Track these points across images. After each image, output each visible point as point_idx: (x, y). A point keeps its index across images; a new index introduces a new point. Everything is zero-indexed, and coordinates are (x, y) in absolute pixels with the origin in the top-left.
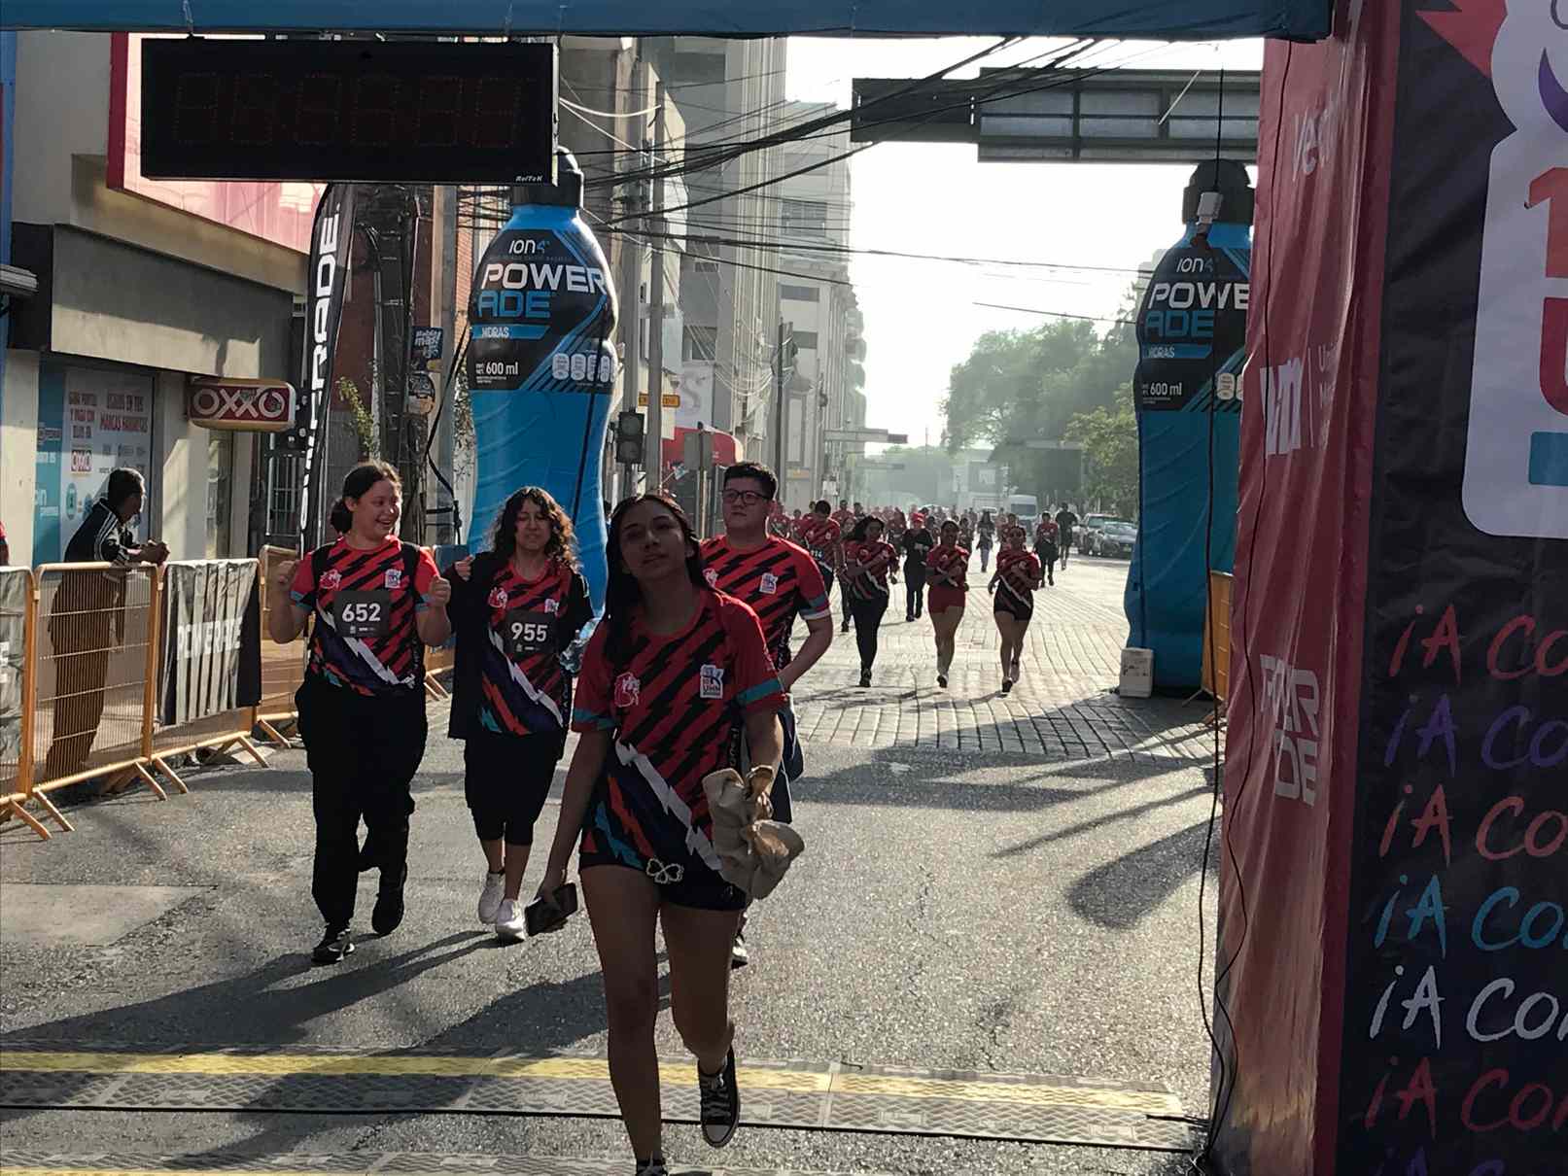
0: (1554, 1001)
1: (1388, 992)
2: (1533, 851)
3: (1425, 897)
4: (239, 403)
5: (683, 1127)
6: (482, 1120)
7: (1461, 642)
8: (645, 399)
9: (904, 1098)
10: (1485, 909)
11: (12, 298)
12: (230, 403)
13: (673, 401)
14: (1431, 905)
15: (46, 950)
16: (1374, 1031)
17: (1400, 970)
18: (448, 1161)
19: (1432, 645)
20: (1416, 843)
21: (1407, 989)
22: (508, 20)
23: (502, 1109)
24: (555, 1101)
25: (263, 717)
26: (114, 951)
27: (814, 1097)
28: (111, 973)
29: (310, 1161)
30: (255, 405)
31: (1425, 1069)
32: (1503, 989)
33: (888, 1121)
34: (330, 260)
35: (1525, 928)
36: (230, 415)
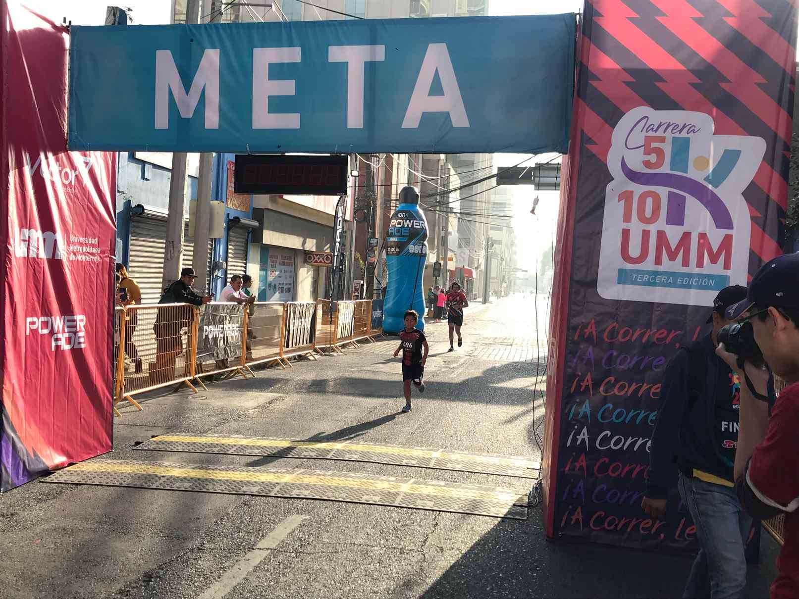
0: (623, 438)
1: (572, 434)
2: (617, 393)
3: (584, 406)
4: (319, 259)
5: (389, 466)
6: (333, 462)
7: (596, 331)
8: (442, 259)
9: (456, 460)
10: (603, 409)
11: (253, 229)
12: (316, 258)
13: (451, 259)
14: (586, 408)
15: (233, 410)
16: (568, 445)
17: (576, 427)
18: (319, 472)
19: (587, 331)
20: (581, 390)
21: (578, 433)
22: (336, 149)
23: (341, 459)
24: (355, 457)
25: (317, 347)
26: (252, 410)
27: (429, 459)
28: (249, 417)
29: (279, 471)
30: (323, 259)
31: (583, 456)
32: (607, 434)
33: (450, 466)
34: (340, 219)
35: (614, 416)
36: (316, 262)
